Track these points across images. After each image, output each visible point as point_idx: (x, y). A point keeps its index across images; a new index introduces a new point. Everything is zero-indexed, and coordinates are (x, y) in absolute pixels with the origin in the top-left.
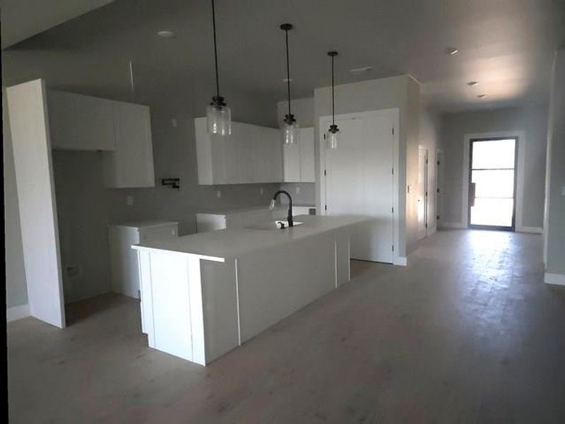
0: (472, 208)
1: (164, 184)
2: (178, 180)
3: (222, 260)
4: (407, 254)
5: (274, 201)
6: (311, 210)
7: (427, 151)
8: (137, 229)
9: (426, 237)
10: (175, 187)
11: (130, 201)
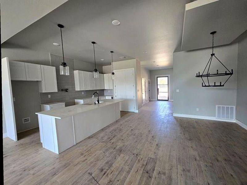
0: (158, 95)
1: (62, 91)
2: (68, 89)
3: (60, 118)
4: (138, 109)
5: (93, 96)
6: (112, 97)
7: (145, 80)
8: (48, 105)
9: (146, 104)
10: (67, 91)
11: (49, 96)
